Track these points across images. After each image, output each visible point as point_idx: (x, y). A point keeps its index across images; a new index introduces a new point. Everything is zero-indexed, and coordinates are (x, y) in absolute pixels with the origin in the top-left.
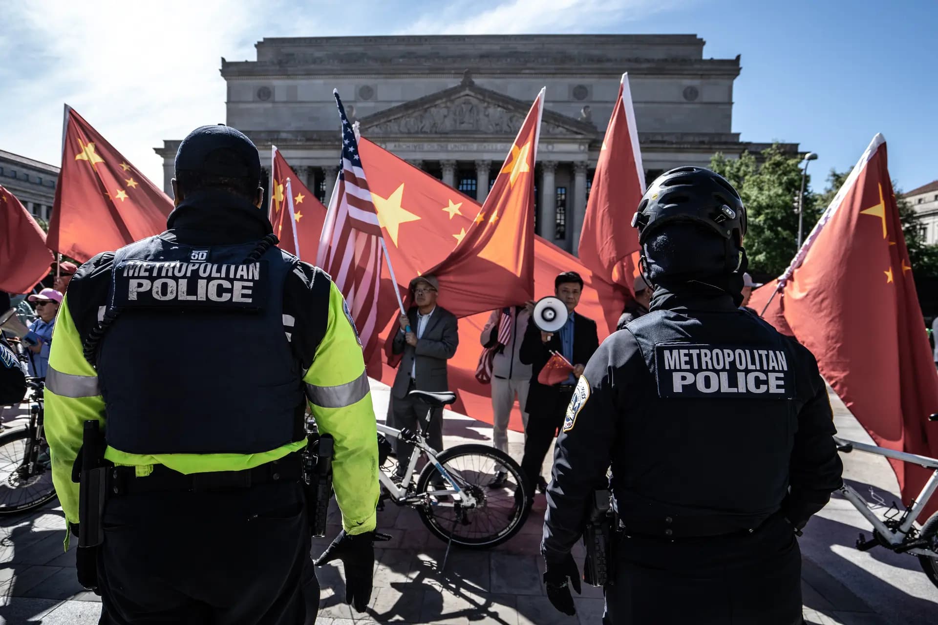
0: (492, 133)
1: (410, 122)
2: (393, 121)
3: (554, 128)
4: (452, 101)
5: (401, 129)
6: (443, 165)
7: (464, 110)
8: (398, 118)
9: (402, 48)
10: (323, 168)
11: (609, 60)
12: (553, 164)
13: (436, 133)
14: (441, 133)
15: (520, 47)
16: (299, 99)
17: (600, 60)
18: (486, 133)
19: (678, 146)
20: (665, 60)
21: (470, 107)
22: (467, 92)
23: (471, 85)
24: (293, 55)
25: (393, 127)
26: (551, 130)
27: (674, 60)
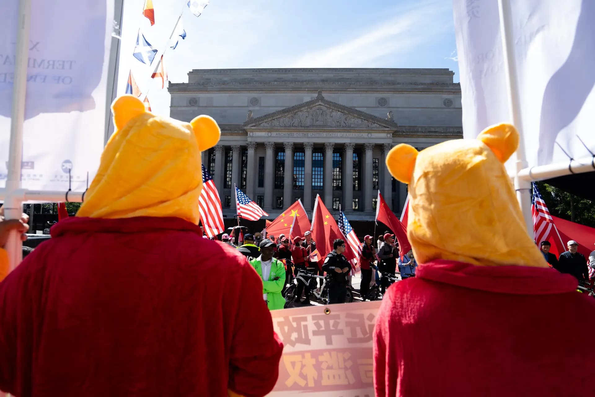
0: (335, 127)
1: (286, 120)
2: (275, 119)
3: (371, 124)
4: (311, 108)
5: (281, 124)
6: (306, 145)
7: (318, 113)
8: (279, 118)
9: (275, 76)
10: (232, 146)
11: (399, 84)
12: (371, 145)
13: (301, 126)
14: (304, 127)
15: (346, 76)
16: (215, 105)
17: (394, 83)
18: (331, 127)
19: (445, 134)
20: (432, 84)
21: (321, 111)
22: (320, 103)
23: (322, 99)
24: (210, 79)
25: (276, 123)
26: (370, 125)
27: (437, 84)
